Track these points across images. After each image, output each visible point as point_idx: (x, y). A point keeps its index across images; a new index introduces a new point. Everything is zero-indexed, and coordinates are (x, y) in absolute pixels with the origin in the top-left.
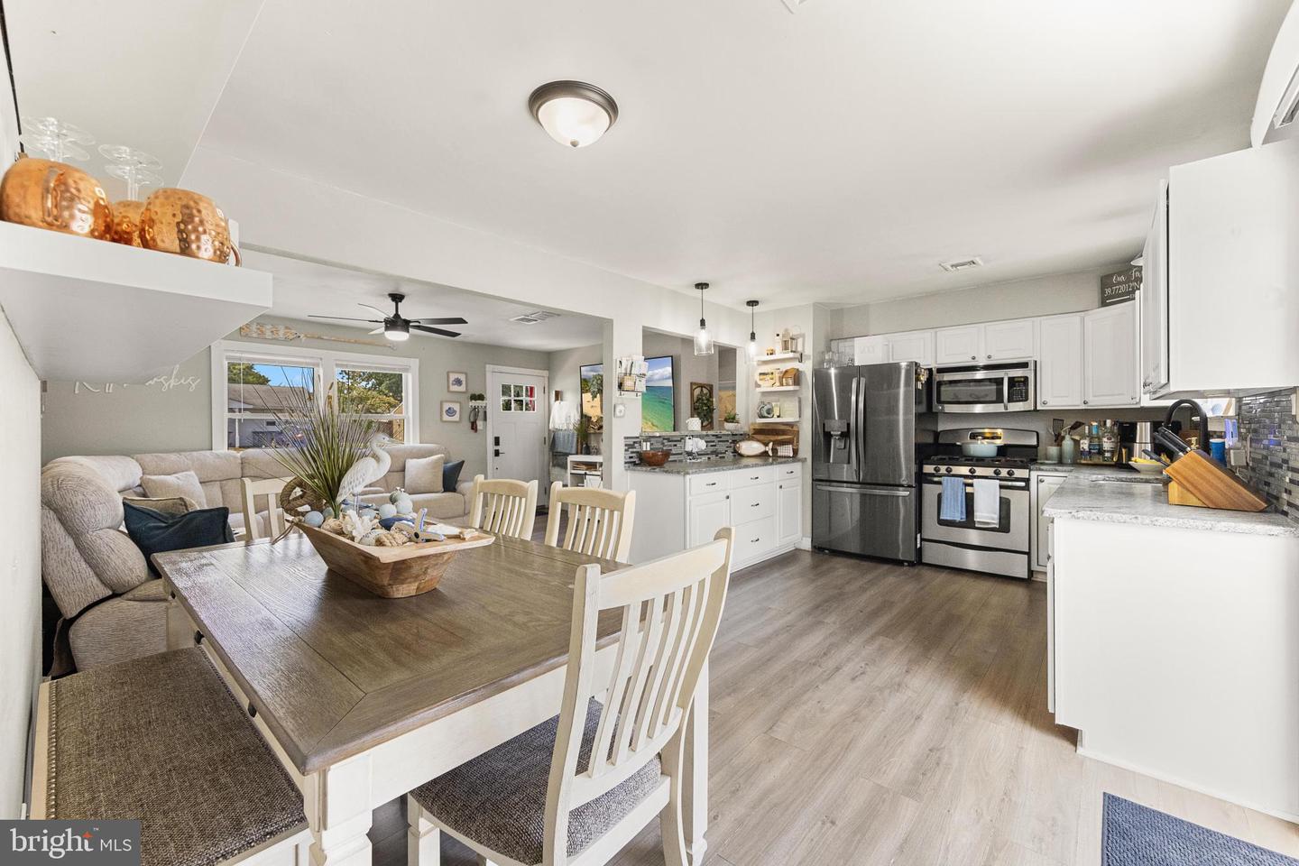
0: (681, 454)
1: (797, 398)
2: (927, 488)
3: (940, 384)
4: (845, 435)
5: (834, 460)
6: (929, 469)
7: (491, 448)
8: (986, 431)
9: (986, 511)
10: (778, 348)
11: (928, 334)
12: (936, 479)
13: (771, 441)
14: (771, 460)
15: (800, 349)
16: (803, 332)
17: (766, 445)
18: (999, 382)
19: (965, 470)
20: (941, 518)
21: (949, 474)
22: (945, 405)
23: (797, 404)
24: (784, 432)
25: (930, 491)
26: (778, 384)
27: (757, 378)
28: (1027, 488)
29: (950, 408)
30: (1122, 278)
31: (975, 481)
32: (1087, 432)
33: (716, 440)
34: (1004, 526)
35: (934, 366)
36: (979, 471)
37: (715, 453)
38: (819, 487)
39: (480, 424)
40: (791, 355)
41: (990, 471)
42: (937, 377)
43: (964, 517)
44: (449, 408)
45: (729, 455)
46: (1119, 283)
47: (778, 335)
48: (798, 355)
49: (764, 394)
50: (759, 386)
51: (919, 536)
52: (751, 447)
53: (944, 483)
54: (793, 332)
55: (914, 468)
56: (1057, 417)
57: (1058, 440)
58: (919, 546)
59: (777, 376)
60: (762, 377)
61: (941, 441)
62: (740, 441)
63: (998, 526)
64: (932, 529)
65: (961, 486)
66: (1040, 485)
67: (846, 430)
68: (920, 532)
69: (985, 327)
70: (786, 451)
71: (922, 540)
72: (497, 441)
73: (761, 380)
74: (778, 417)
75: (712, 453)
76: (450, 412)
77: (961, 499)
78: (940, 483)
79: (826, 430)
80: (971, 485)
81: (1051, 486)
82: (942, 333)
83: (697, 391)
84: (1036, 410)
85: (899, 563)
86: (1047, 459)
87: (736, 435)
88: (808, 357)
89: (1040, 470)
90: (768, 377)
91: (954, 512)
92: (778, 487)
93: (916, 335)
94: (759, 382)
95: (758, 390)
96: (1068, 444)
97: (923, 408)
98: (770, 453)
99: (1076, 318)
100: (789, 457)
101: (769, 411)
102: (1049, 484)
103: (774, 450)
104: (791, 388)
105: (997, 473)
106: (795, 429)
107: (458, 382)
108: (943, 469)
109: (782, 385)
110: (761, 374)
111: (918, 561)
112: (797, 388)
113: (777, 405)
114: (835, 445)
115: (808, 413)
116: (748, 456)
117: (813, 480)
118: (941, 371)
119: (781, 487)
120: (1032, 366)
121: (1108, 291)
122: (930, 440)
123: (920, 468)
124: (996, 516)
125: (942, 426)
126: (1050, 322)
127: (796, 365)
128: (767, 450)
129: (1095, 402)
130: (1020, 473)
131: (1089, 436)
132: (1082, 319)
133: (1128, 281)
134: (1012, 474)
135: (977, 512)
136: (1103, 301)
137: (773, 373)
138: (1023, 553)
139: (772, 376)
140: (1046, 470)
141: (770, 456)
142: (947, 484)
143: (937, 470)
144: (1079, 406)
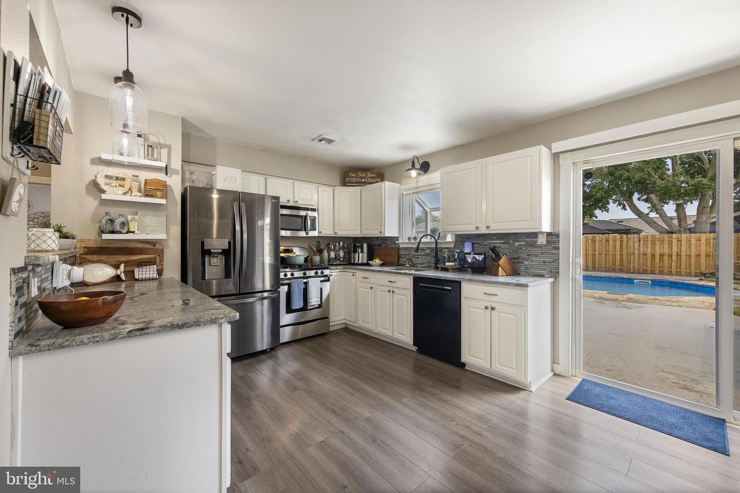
4: (226, 253)
9: (314, 300)
10: (140, 151)
12: (286, 282)
13: (121, 263)
15: (163, 160)
16: (168, 142)
17: (117, 267)
18: (302, 219)
19: (301, 274)
20: (292, 308)
21: (293, 278)
23: (165, 220)
26: (136, 193)
30: (354, 175)
31: (309, 280)
36: (307, 273)
40: (153, 163)
41: (312, 273)
43: (303, 304)
46: (353, 177)
50: (103, 191)
54: (157, 138)
59: (134, 183)
63: (318, 306)
65: (301, 285)
67: (227, 248)
69: (293, 183)
70: (150, 272)
73: (107, 184)
74: (135, 233)
82: (271, 181)
88: (175, 172)
90: (117, 183)
93: (253, 176)
94: (104, 187)
96: (326, 254)
98: (123, 277)
99: (331, 189)
100: (153, 279)
101: (123, 225)
103: (130, 274)
104: (157, 201)
105: (316, 273)
106: (157, 247)
108: (289, 275)
109: (143, 195)
110: (107, 177)
111: (278, 344)
112: (164, 202)
113: (134, 219)
114: (210, 262)
115: (176, 230)
120: (317, 211)
121: (347, 179)
126: (322, 188)
127: (161, 176)
128: (119, 273)
129: (341, 233)
130: (327, 272)
131: (334, 250)
132: (334, 190)
133: (357, 177)
134: (322, 273)
135: (311, 299)
136: (344, 183)
137: (123, 179)
138: (327, 318)
139: (122, 183)
140: (333, 269)
141: (123, 281)
142: (295, 284)
143: (285, 275)
144: (332, 235)
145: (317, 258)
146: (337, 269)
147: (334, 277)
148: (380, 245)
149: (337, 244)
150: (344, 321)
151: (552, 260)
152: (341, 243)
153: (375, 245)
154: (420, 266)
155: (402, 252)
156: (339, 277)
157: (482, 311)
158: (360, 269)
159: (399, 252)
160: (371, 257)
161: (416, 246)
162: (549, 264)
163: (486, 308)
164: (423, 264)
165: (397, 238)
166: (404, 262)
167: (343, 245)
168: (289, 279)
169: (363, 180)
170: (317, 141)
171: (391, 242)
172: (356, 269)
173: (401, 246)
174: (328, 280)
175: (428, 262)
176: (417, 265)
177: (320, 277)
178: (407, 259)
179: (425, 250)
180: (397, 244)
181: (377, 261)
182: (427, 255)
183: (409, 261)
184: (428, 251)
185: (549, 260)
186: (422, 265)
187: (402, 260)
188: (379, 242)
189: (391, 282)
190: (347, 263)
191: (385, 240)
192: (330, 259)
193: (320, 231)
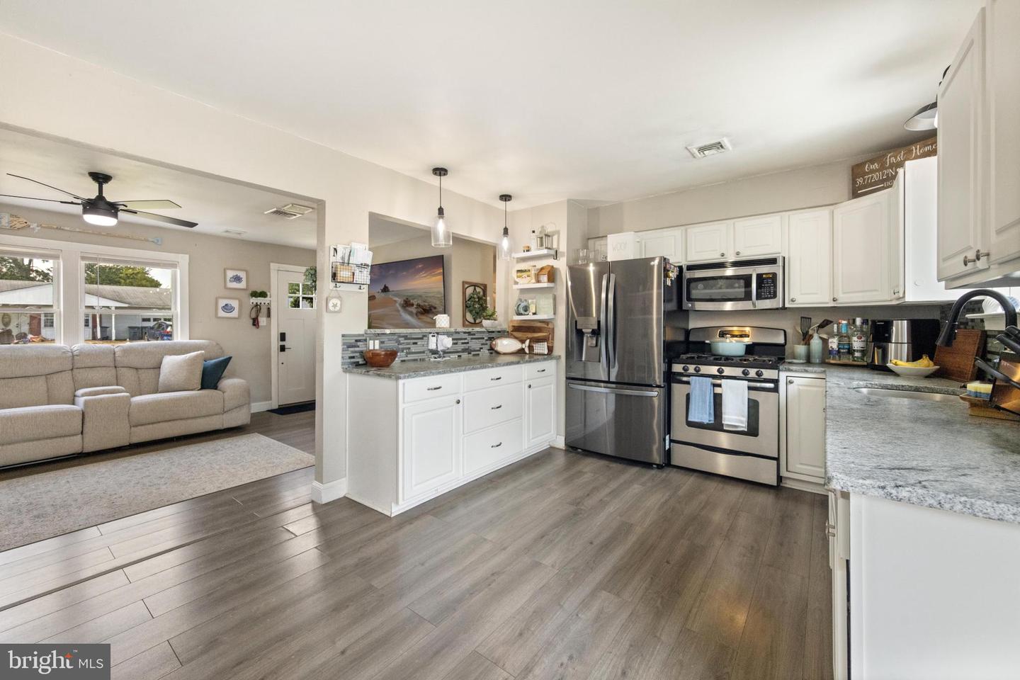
0: (423, 352)
1: (551, 296)
2: (676, 387)
3: (690, 281)
4: (596, 333)
5: (586, 358)
6: (677, 368)
7: (275, 343)
8: (735, 328)
9: (735, 415)
10: (534, 244)
11: (677, 233)
12: (685, 379)
13: (528, 338)
14: (527, 357)
15: (555, 246)
16: (557, 229)
17: (523, 342)
18: (747, 280)
19: (713, 370)
20: (689, 420)
21: (698, 374)
22: (696, 303)
23: (551, 301)
24: (539, 330)
25: (678, 390)
26: (534, 281)
27: (514, 275)
28: (776, 390)
29: (700, 306)
30: (876, 166)
31: (723, 382)
32: (835, 330)
33: (469, 338)
34: (753, 430)
35: (684, 263)
36: (728, 371)
37: (468, 351)
38: (572, 386)
39: (263, 321)
40: (545, 251)
41: (738, 371)
42: (688, 275)
43: (712, 418)
44: (226, 305)
45: (485, 352)
46: (872, 171)
47: (534, 232)
48: (553, 252)
49: (523, 291)
50: (516, 283)
51: (667, 437)
52: (507, 345)
53: (692, 383)
54: (549, 229)
55: (663, 367)
56: (805, 315)
57: (806, 338)
58: (667, 447)
59: (533, 272)
60: (519, 274)
61: (692, 338)
62: (498, 338)
63: (746, 430)
64: (680, 430)
65: (710, 387)
66: (790, 386)
67: (596, 327)
68: (669, 433)
69: (734, 224)
70: (541, 348)
71: (671, 441)
72: (283, 337)
73: (518, 277)
74: (534, 314)
75: (464, 350)
76: (227, 308)
77: (709, 399)
78: (688, 383)
79: (578, 328)
80: (720, 386)
81: (801, 388)
82: (694, 231)
83: (470, 291)
84: (784, 308)
85: (648, 465)
86: (794, 358)
87: (493, 332)
88: (563, 254)
89: (790, 370)
90: (525, 275)
91: (701, 413)
92: (527, 386)
93: (667, 233)
94: (517, 280)
95: (516, 287)
96: (816, 343)
97: (673, 306)
98: (527, 350)
99: (825, 212)
100: (544, 355)
101: (526, 308)
102: (798, 385)
103: (531, 348)
104: (545, 285)
105: (745, 373)
106: (550, 326)
107: (237, 279)
108: (691, 368)
109: (538, 281)
110: (518, 271)
111: (667, 462)
112: (551, 285)
113: (532, 303)
114: (587, 342)
115: (562, 310)
116: (505, 354)
117: (567, 378)
118: (690, 268)
119: (530, 386)
120: (780, 262)
121: (860, 181)
122: (681, 338)
123: (670, 367)
124: (745, 419)
125: (692, 325)
126: (798, 217)
127: (551, 262)
128: (524, 347)
129: (849, 298)
130: (771, 374)
132: (832, 213)
133: (882, 168)
134: (760, 374)
135: (728, 415)
136: (853, 190)
137: (529, 271)
138: (773, 457)
139: (528, 273)
140: (796, 371)
141: (526, 353)
142: (695, 384)
143: (685, 369)
144: (827, 303)
145: (801, 349)
146: (806, 371)
149: (845, 322)
152: (857, 319)
155: (988, 345)
168: (689, 376)
174: (773, 389)
190: (865, 364)
192: (827, 351)
193: (791, 298)
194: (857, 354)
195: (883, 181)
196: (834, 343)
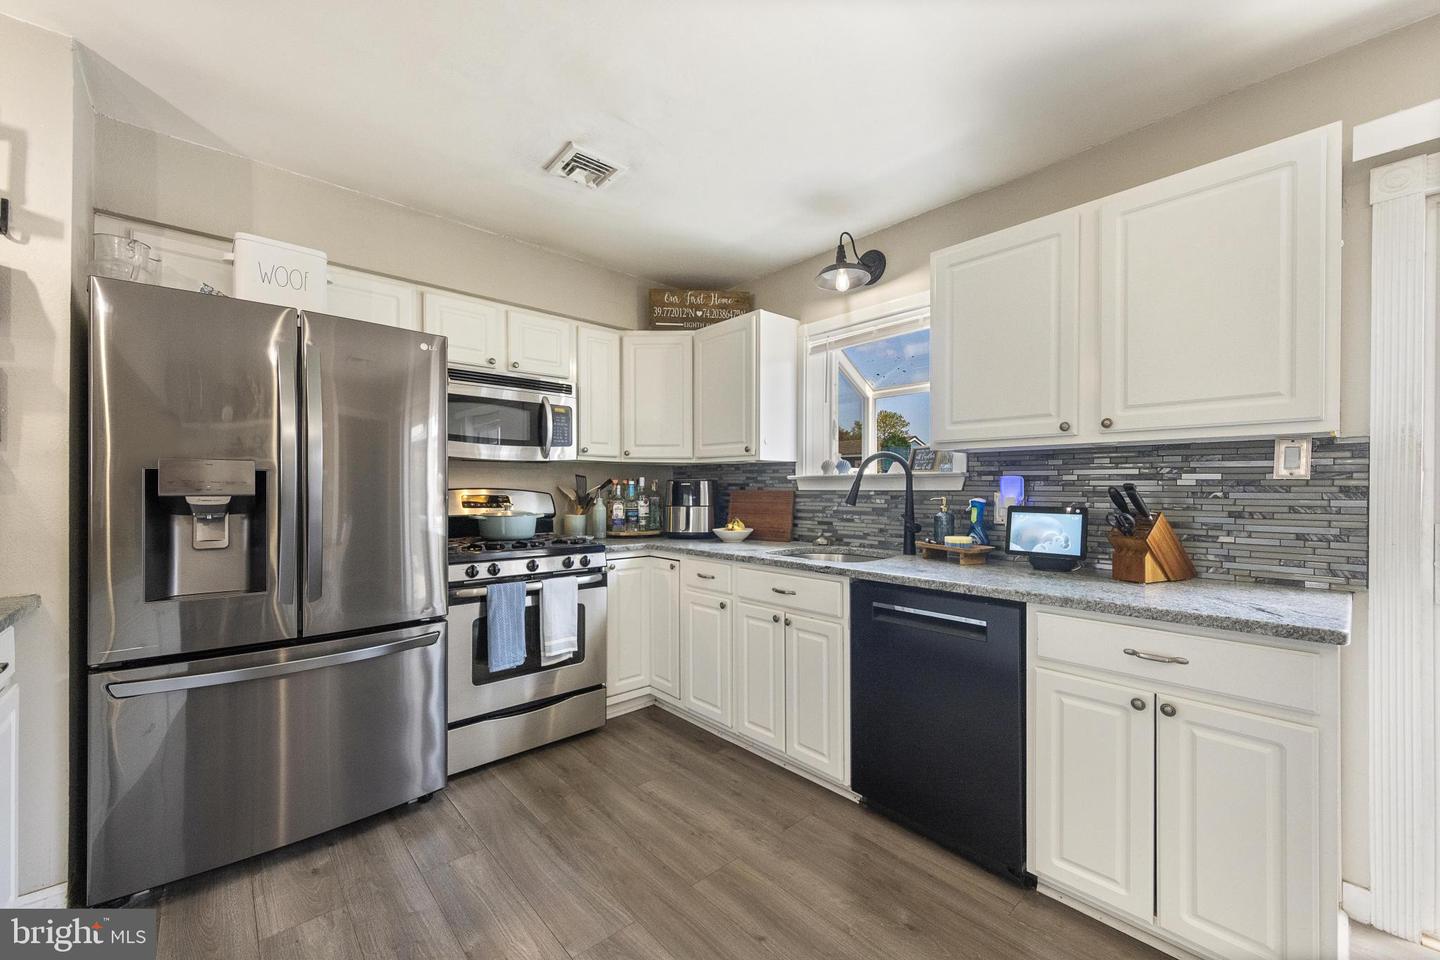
4: (252, 506)
6: (455, 574)
9: (559, 640)
12: (475, 592)
18: (541, 412)
19: (518, 567)
21: (496, 578)
30: (675, 299)
32: (619, 493)
36: (541, 565)
41: (555, 563)
43: (523, 653)
46: (672, 304)
53: (489, 597)
63: (572, 655)
64: (462, 699)
67: (250, 490)
69: (507, 313)
77: (520, 623)
80: (535, 593)
84: (576, 461)
89: (607, 551)
96: (600, 509)
99: (613, 336)
102: (618, 570)
105: (568, 564)
108: (483, 570)
117: (75, 674)
120: (574, 392)
121: (658, 310)
124: (571, 639)
126: (589, 332)
129: (641, 454)
130: (597, 559)
131: (624, 498)
132: (621, 340)
133: (682, 304)
134: (585, 562)
135: (550, 639)
136: (650, 321)
138: (599, 687)
140: (618, 551)
142: (499, 598)
143: (472, 573)
144: (615, 457)
145: (577, 521)
146: (628, 549)
147: (620, 573)
148: (742, 487)
149: (632, 483)
150: (648, 691)
151: (1336, 532)
152: (642, 480)
153: (730, 485)
154: (857, 542)
155: (804, 504)
156: (633, 572)
157: (1117, 713)
158: (689, 552)
159: (795, 503)
160: (719, 517)
161: (848, 487)
162: (1325, 544)
163: (1138, 705)
164: (865, 536)
165: (791, 467)
166: (810, 530)
167: (648, 487)
168: (483, 584)
169: (699, 314)
170: (558, 168)
171: (772, 478)
172: (680, 551)
173: (802, 487)
174: (603, 583)
175: (881, 530)
176: (846, 540)
177: (578, 574)
178: (820, 523)
179: (869, 497)
180: (790, 481)
181: (738, 529)
182: (878, 512)
183: (825, 527)
184: (880, 502)
185: (1322, 531)
186: (862, 541)
187: (805, 526)
188: (741, 478)
189: (783, 592)
190: (657, 532)
191: (757, 471)
192: (610, 523)
193: (582, 447)
194: (643, 522)
195: (682, 320)
196: (619, 511)
